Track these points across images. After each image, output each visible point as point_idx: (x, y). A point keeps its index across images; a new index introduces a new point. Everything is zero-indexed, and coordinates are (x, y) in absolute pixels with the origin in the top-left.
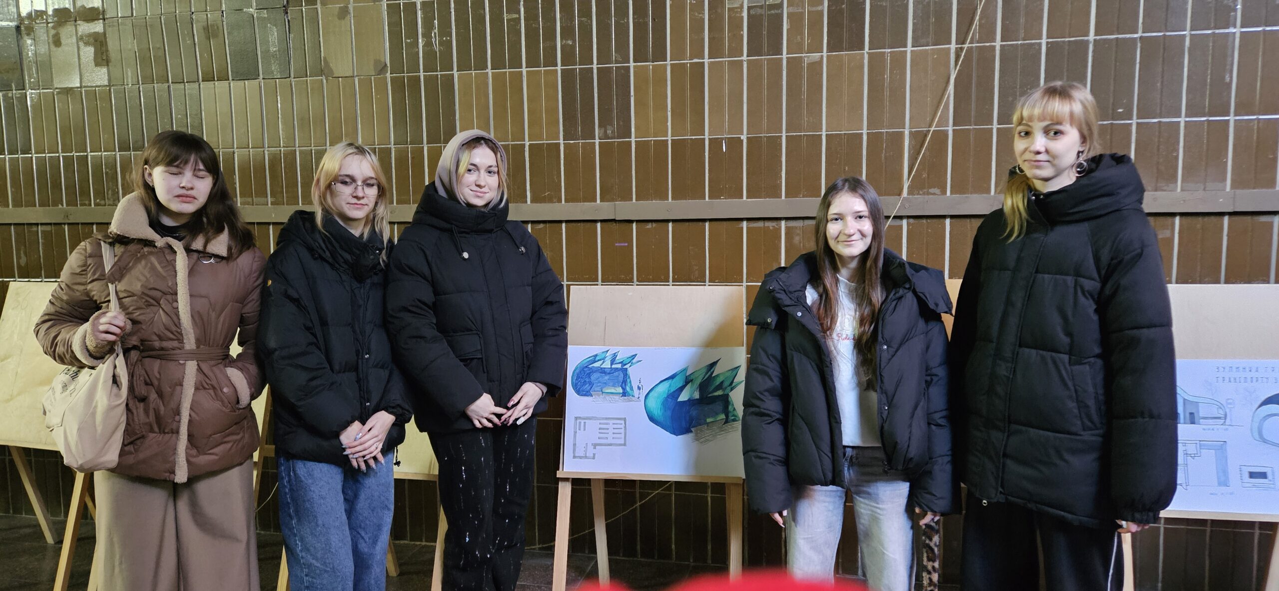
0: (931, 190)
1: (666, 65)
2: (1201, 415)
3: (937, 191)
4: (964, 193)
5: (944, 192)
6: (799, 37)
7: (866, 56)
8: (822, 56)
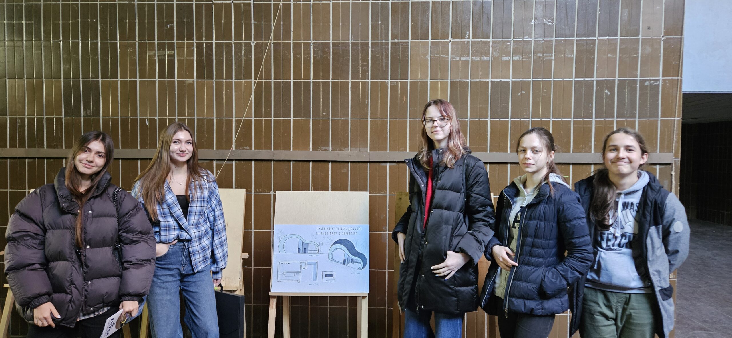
0: (245, 148)
1: (118, 81)
2: (309, 249)
3: (248, 148)
4: (260, 149)
5: (251, 149)
6: (182, 71)
7: (214, 83)
8: (194, 81)
